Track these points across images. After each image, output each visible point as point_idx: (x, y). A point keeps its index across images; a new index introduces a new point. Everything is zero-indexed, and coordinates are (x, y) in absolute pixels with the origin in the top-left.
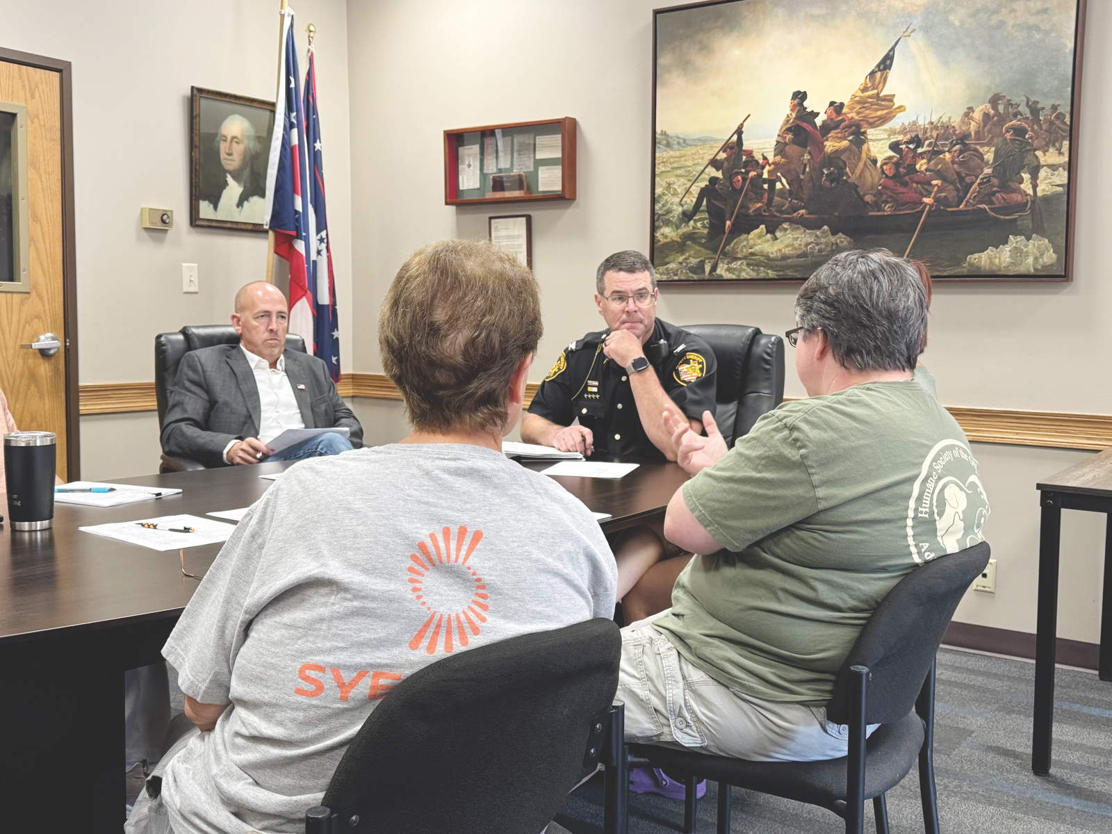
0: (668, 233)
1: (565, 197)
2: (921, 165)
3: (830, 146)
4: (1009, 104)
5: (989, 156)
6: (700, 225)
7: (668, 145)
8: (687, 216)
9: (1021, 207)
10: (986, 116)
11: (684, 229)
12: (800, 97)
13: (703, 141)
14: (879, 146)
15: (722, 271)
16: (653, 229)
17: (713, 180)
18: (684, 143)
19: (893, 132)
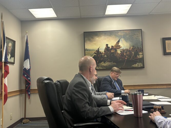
2: (125, 54)
3: (112, 51)
4: (135, 47)
5: (133, 53)
7: (87, 51)
9: (138, 59)
10: (132, 48)
12: (107, 45)
13: (93, 50)
14: (119, 52)
18: (90, 50)
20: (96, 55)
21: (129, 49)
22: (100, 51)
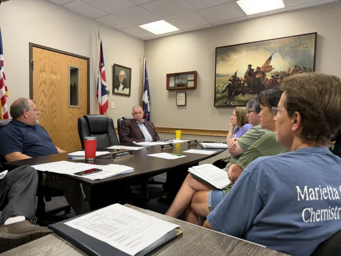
0: (218, 95)
1: (194, 88)
3: (257, 76)
4: (299, 67)
6: (226, 94)
7: (219, 76)
8: (223, 92)
11: (223, 95)
12: (250, 66)
13: (227, 75)
14: (269, 76)
16: (215, 94)
17: (229, 84)
18: (223, 76)
19: (272, 73)
20: (231, 83)
21: (287, 71)
22: (237, 76)
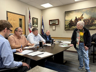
0: (66, 27)
1: (58, 24)
7: (66, 21)
8: (68, 25)
9: (93, 24)
12: (76, 17)
15: (70, 29)
17: (70, 23)
19: (83, 19)
20: (70, 22)
21: (88, 19)
22: (72, 20)
